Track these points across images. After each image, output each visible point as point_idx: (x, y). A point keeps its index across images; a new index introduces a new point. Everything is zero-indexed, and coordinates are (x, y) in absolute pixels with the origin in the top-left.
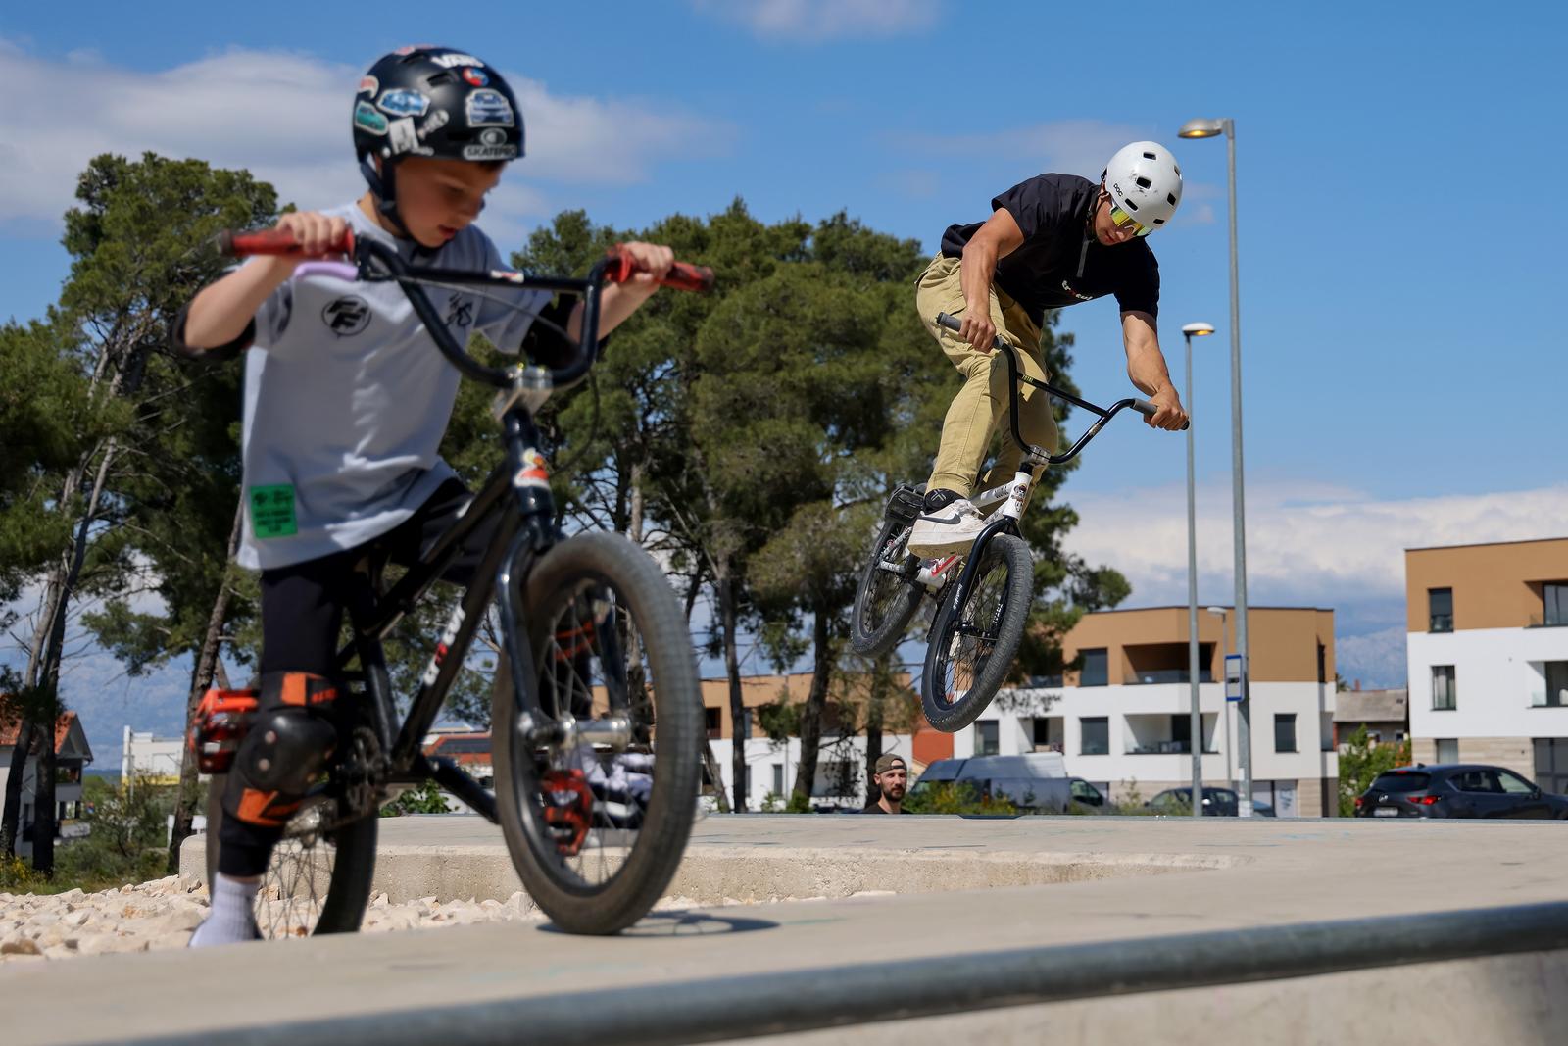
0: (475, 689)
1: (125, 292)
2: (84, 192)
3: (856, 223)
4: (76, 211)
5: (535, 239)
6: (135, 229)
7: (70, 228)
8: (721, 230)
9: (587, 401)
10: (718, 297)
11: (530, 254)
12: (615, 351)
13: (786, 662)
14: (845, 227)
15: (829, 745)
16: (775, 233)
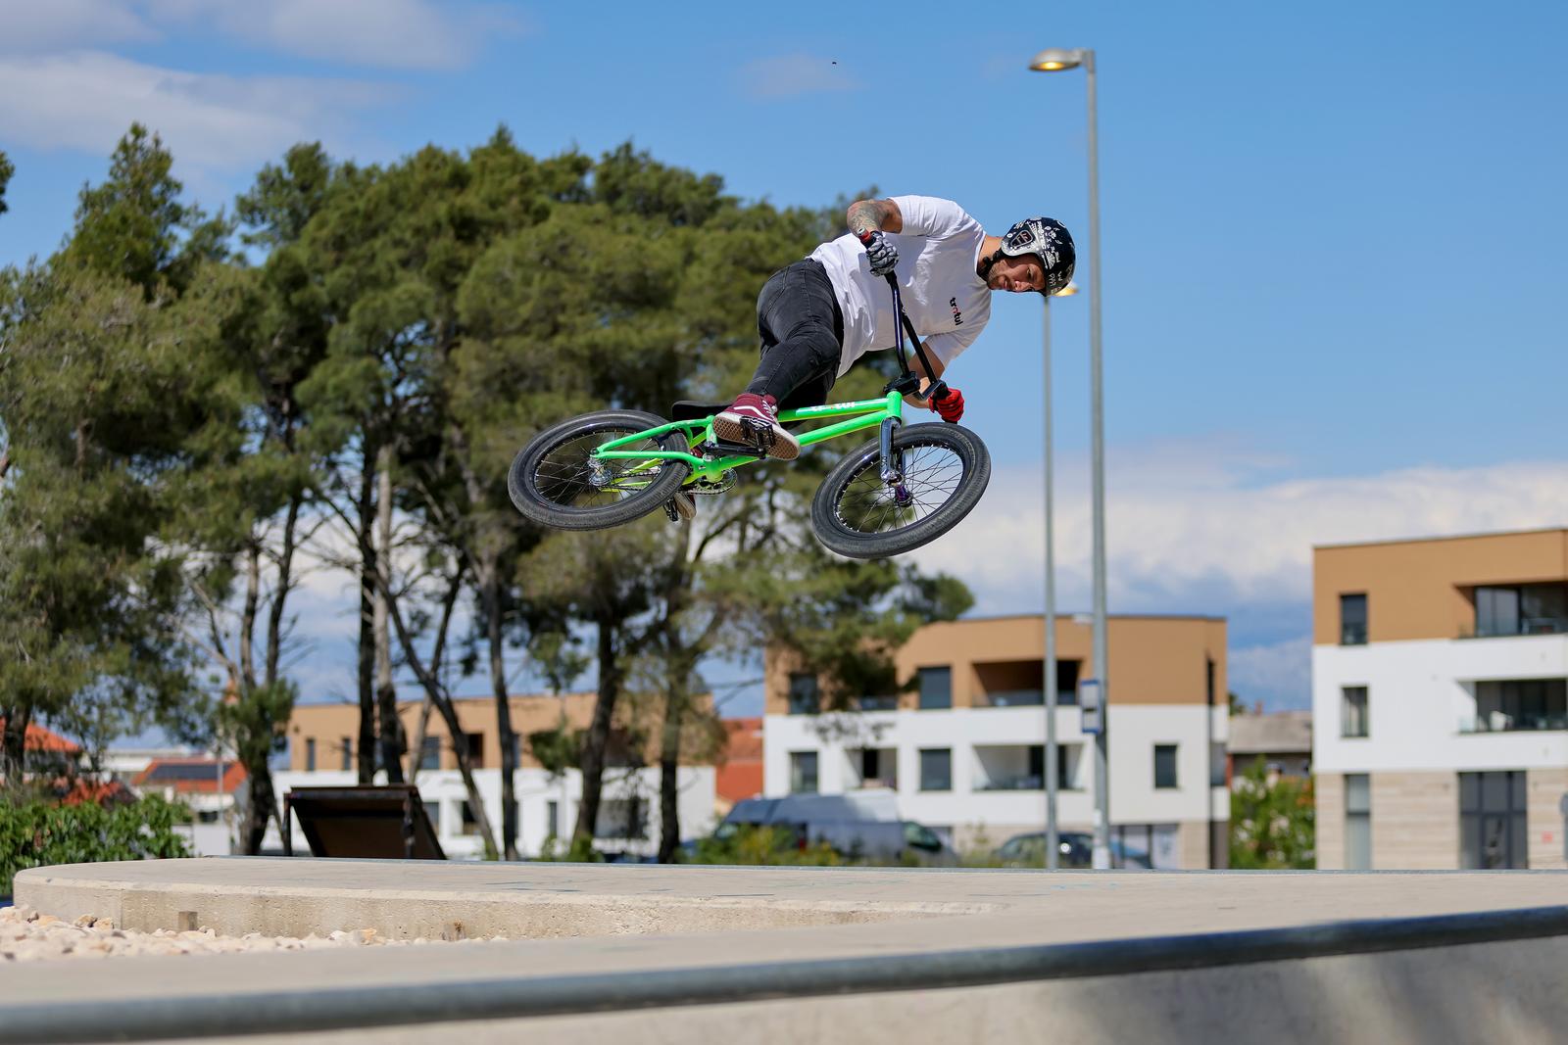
0: (201, 708)
3: (644, 156)
5: (262, 178)
8: (484, 165)
9: (330, 370)
10: (480, 246)
11: (257, 196)
12: (362, 310)
13: (563, 681)
14: (631, 161)
15: (616, 779)
16: (549, 168)
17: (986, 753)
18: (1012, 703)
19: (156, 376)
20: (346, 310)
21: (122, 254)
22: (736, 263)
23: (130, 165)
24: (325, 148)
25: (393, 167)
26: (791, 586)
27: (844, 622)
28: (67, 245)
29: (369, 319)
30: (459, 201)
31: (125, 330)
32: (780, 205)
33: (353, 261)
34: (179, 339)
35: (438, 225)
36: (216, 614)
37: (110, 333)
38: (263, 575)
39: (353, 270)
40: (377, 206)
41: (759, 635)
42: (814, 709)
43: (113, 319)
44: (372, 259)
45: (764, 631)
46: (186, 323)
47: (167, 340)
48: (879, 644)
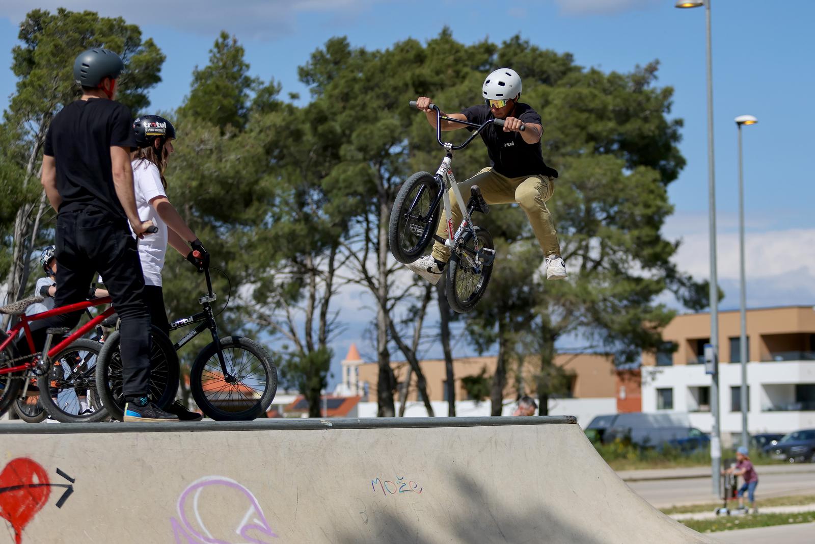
1: (47, 102)
2: (24, 35)
3: (527, 42)
4: (19, 47)
5: (314, 57)
6: (52, 60)
7: (15, 58)
8: (433, 50)
9: (341, 171)
11: (311, 67)
12: (358, 136)
13: (484, 346)
14: (519, 45)
15: (510, 403)
16: (471, 51)
17: (769, 388)
19: (227, 177)
20: (350, 136)
21: (215, 107)
22: (571, 107)
23: (221, 55)
24: (349, 40)
25: (387, 51)
26: (602, 291)
27: (632, 312)
28: (187, 102)
29: (363, 141)
30: (418, 71)
31: (208, 152)
32: (606, 71)
33: (353, 108)
34: (239, 157)
35: (406, 85)
36: (291, 309)
37: (199, 154)
38: (317, 287)
39: (353, 113)
40: (373, 74)
41: (583, 319)
42: (670, 363)
43: (202, 146)
44: (364, 106)
45: (585, 316)
46: (244, 147)
47: (233, 157)
48: (653, 324)
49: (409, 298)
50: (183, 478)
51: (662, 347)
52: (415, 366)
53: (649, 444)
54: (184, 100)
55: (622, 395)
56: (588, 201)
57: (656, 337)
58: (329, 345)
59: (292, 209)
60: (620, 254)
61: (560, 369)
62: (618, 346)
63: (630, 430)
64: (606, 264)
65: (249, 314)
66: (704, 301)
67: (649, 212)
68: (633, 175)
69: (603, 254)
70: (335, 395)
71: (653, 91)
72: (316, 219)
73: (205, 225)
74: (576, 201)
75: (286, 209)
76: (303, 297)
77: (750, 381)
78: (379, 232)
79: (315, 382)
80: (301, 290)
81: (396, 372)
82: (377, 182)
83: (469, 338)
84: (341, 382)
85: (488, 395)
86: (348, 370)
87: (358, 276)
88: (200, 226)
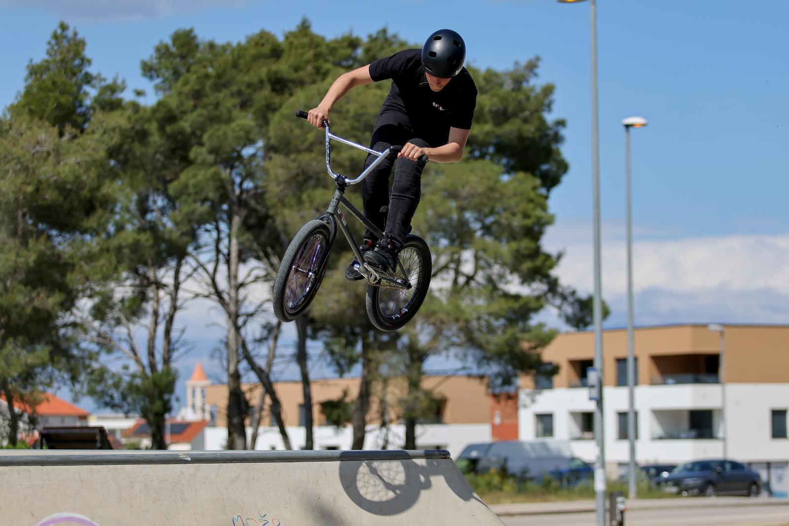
0: (116, 385)
3: (395, 36)
5: (158, 49)
8: (291, 44)
9: (191, 175)
10: (287, 95)
11: (155, 61)
12: (211, 137)
13: (345, 368)
14: (386, 40)
15: (374, 430)
16: (333, 45)
17: (660, 415)
18: (678, 382)
19: (65, 183)
20: (201, 137)
21: (52, 105)
23: (59, 47)
24: (196, 32)
25: (239, 45)
26: (476, 309)
27: (509, 331)
28: (19, 98)
29: (215, 143)
30: (274, 67)
31: (45, 155)
33: (205, 107)
34: (79, 160)
35: (261, 82)
36: (131, 326)
37: (35, 157)
38: (162, 301)
39: (205, 112)
40: (224, 71)
41: (455, 339)
42: (550, 386)
43: (38, 148)
44: (217, 105)
45: (458, 337)
46: (84, 150)
47: (72, 160)
48: (533, 344)
49: (264, 314)
50: (32, 515)
51: (542, 369)
52: (269, 389)
53: (528, 475)
54: (17, 96)
55: (498, 420)
56: (462, 209)
57: (535, 358)
58: (174, 365)
59: (133, 216)
60: (496, 269)
61: (428, 394)
62: (494, 368)
63: (506, 460)
64: (480, 278)
65: (86, 331)
66: (588, 319)
67: (529, 222)
68: (510, 182)
69: (477, 268)
70: (179, 419)
71: (532, 89)
72: (161, 228)
73: (40, 233)
74: (449, 211)
75: (127, 216)
76: (146, 312)
77: (638, 406)
78: (230, 241)
79: (158, 405)
80: (144, 305)
81: (248, 396)
82: (229, 187)
83: (329, 358)
84: (186, 406)
85: (349, 420)
86: (194, 392)
87: (206, 289)
88: (35, 235)
